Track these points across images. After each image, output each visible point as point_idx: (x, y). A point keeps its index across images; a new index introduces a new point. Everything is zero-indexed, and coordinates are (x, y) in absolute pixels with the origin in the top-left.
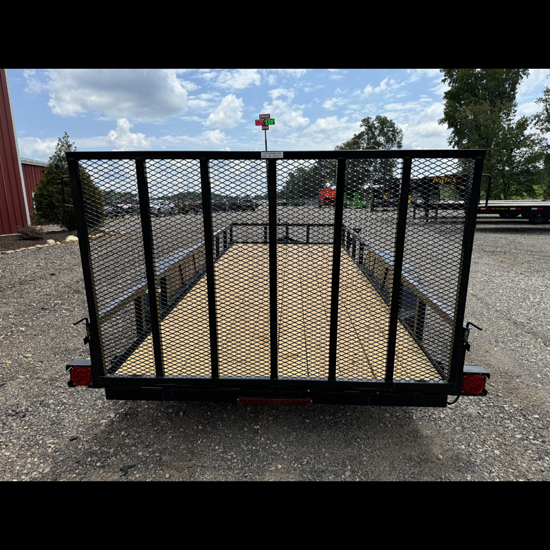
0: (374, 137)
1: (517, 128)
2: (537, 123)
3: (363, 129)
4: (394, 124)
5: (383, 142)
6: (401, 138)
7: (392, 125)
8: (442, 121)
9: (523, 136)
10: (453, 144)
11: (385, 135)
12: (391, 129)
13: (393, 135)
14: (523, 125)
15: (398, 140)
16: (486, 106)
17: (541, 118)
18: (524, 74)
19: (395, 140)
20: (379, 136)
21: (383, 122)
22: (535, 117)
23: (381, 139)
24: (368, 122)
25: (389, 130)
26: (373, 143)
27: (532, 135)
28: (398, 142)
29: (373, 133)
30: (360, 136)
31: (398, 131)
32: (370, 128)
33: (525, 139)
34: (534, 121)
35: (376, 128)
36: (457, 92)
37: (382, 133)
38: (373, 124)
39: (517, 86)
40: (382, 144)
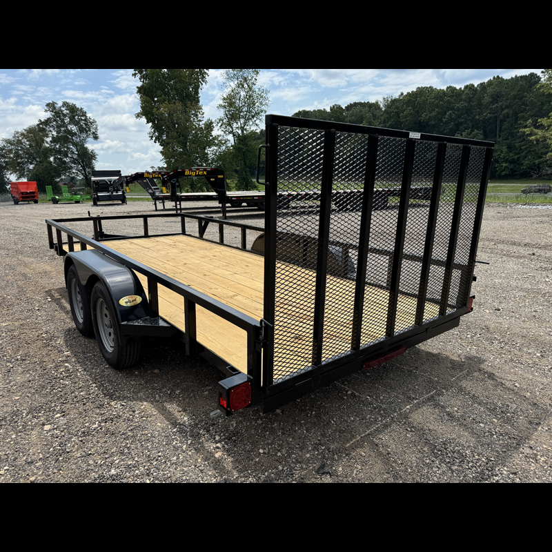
0: (64, 125)
1: (206, 128)
2: (222, 125)
3: (49, 115)
4: (85, 113)
5: (76, 131)
6: (96, 129)
7: (84, 114)
8: (138, 116)
9: (212, 136)
10: (154, 138)
11: (77, 123)
12: (83, 118)
13: (86, 125)
14: (209, 126)
15: (92, 130)
16: (179, 106)
17: (225, 121)
18: (203, 81)
19: (90, 130)
20: (69, 124)
21: (73, 109)
22: (220, 120)
23: (74, 128)
24: (54, 108)
25: (82, 120)
26: (65, 131)
27: (218, 136)
28: (93, 133)
29: (63, 121)
30: (47, 122)
31: (91, 121)
32: (58, 114)
33: (214, 139)
34: (220, 124)
35: (65, 115)
36: (149, 88)
37: (72, 121)
38: (62, 111)
39: (200, 90)
40: (75, 134)
